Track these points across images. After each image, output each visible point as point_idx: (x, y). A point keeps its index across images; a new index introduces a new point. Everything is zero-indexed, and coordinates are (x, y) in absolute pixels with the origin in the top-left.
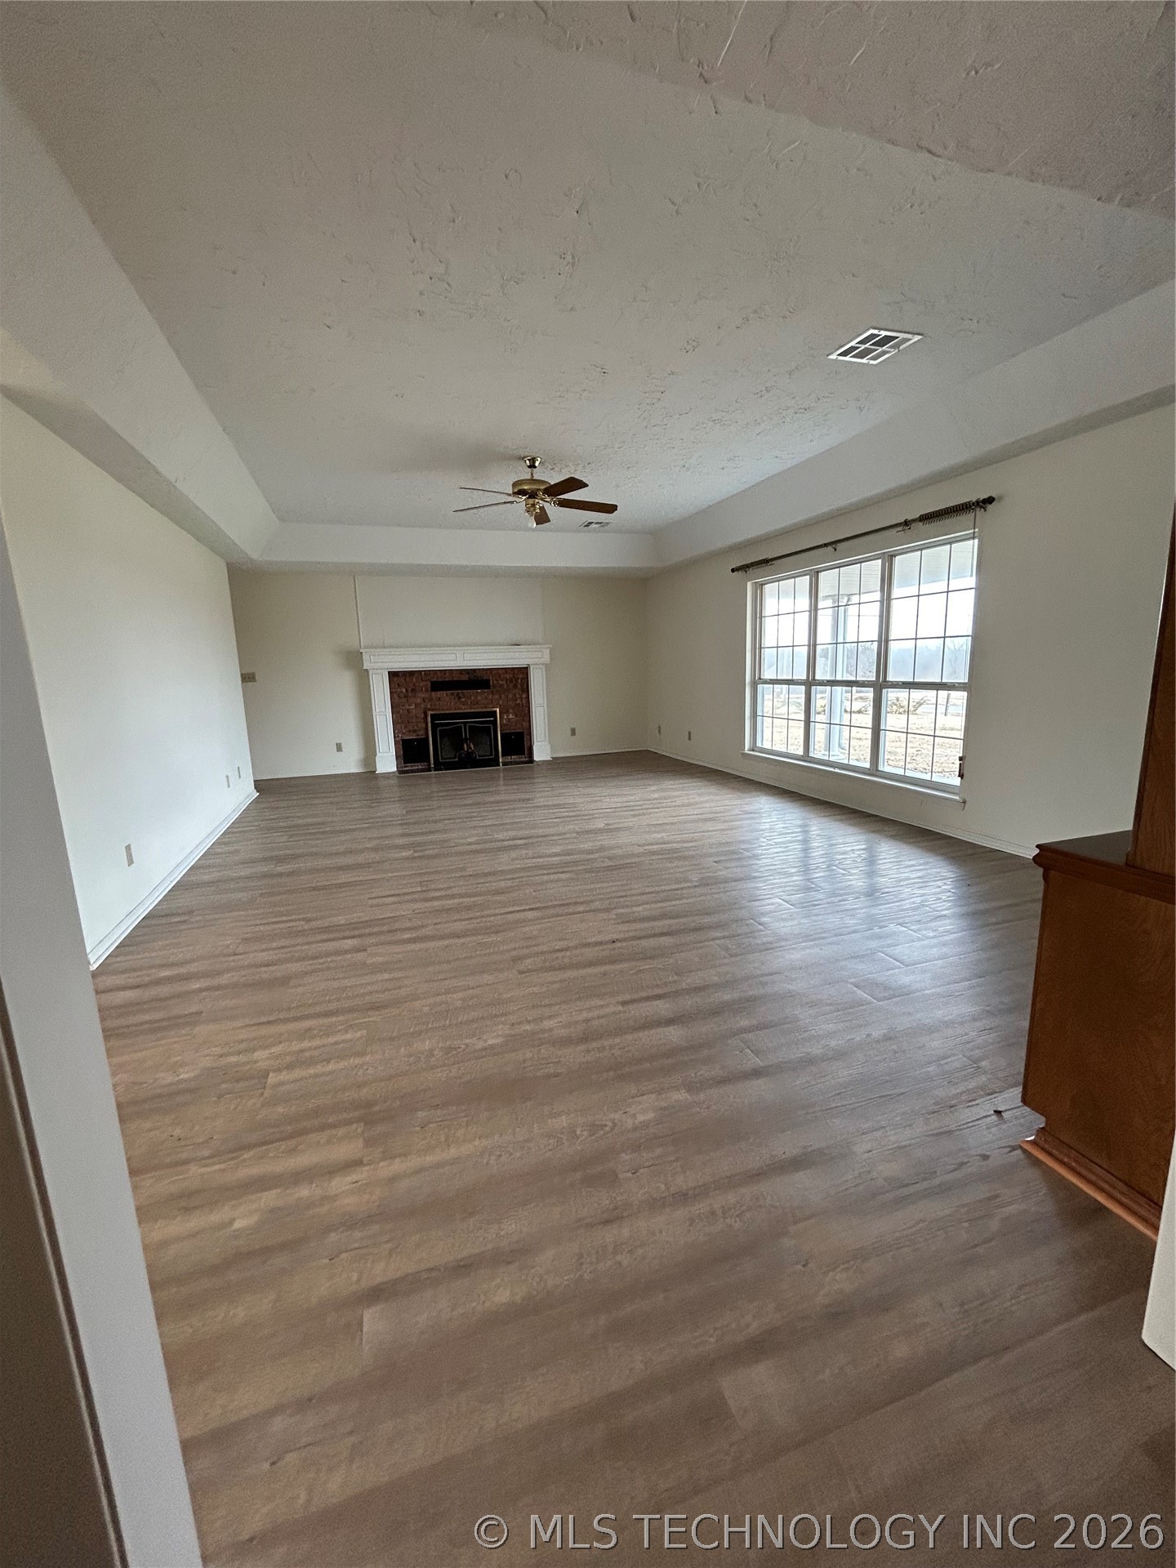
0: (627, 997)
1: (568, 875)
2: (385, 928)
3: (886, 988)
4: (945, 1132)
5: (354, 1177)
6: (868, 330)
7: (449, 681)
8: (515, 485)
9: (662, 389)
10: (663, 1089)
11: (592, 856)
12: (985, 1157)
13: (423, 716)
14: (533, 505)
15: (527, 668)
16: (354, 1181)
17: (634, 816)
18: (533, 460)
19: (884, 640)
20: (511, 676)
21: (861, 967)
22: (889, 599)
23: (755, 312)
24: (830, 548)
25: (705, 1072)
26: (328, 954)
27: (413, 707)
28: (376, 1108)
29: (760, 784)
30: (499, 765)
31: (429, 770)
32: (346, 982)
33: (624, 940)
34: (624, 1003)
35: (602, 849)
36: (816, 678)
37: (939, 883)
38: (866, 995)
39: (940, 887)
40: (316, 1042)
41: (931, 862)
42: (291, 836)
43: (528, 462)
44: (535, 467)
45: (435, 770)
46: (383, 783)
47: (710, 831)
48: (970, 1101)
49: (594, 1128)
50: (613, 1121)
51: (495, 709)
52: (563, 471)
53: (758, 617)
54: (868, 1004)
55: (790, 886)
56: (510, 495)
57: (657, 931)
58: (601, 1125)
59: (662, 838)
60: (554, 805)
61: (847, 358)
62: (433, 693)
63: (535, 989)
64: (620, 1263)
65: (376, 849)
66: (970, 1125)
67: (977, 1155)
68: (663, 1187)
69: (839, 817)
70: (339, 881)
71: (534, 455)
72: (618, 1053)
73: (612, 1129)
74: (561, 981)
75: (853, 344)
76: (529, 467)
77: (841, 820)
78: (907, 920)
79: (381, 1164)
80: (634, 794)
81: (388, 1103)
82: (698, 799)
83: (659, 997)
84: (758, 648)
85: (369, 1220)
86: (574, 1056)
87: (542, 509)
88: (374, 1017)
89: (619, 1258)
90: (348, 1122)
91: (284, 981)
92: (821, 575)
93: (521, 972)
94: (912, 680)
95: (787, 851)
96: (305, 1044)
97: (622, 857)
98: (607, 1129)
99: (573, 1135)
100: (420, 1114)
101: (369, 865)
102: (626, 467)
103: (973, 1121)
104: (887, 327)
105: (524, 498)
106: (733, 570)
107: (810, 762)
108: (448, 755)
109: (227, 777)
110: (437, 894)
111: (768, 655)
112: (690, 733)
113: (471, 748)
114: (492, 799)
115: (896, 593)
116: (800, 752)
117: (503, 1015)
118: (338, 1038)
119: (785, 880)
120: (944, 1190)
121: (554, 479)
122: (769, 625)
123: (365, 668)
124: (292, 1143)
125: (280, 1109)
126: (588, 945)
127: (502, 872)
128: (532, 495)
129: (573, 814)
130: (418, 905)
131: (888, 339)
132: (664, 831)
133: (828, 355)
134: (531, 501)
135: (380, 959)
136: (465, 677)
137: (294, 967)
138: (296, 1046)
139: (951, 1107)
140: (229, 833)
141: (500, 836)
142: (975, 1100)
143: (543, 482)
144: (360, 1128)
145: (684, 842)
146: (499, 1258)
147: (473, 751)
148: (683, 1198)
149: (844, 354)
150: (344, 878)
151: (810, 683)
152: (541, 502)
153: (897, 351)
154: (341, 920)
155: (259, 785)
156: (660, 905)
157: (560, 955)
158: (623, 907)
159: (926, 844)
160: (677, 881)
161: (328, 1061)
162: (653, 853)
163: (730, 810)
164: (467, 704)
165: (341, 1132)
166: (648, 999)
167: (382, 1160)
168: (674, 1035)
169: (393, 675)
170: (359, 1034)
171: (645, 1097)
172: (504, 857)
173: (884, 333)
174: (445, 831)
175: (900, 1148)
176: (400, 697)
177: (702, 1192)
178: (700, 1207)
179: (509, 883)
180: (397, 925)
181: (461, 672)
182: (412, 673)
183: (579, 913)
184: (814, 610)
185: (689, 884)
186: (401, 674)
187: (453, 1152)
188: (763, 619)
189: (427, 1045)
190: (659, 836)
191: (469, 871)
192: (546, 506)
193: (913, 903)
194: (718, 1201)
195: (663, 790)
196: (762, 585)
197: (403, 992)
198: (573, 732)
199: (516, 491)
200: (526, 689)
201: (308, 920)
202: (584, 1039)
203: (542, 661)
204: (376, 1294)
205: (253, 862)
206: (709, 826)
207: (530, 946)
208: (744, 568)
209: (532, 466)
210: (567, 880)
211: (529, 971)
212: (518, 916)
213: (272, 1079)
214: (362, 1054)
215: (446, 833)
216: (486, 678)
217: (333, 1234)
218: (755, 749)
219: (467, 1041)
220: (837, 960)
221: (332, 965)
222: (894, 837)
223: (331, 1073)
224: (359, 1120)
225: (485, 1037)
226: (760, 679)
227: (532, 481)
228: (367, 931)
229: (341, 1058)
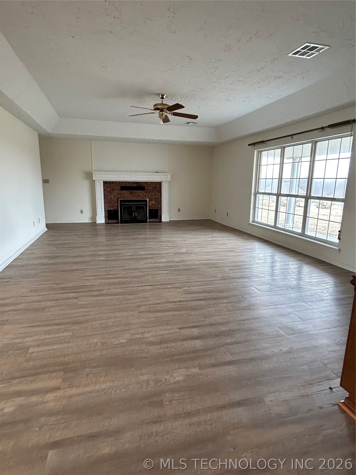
0: (181, 326)
1: (166, 272)
2: (88, 290)
3: (292, 329)
4: (306, 395)
5: (55, 395)
6: (305, 44)
7: (128, 186)
8: (155, 106)
9: (216, 67)
10: (189, 367)
11: (179, 264)
12: (321, 408)
13: (117, 200)
14: (162, 115)
15: (161, 182)
16: (56, 396)
17: (199, 248)
18: (163, 95)
19: (310, 179)
20: (154, 185)
21: (284, 320)
22: (314, 161)
23: (255, 35)
24: (290, 138)
25: (208, 361)
26: (63, 299)
27: (113, 196)
28: (70, 366)
29: (254, 236)
30: (147, 223)
31: (118, 223)
32: (68, 312)
33: (186, 301)
34: (180, 328)
35: (183, 261)
36: (281, 193)
37: (324, 285)
38: (283, 332)
39: (324, 287)
40: (52, 336)
41: (322, 275)
42: (57, 248)
43: (161, 96)
44: (164, 98)
45: (120, 223)
46: (98, 227)
47: (229, 256)
48: (319, 382)
49: (157, 382)
50: (165, 379)
51: (146, 199)
52: (176, 100)
53: (259, 165)
54: (283, 336)
55: (259, 282)
56: (152, 110)
57: (200, 298)
58: (160, 380)
59: (209, 258)
60: (167, 241)
61: (297, 56)
62: (121, 191)
63: (144, 320)
64: (156, 441)
65: (90, 255)
66: (318, 393)
67: (318, 407)
68: (181, 409)
69: (287, 253)
70: (73, 268)
71: (163, 93)
72: (173, 349)
73: (165, 382)
74: (155, 317)
75: (299, 49)
76: (161, 98)
77: (287, 255)
78: (307, 300)
79: (67, 390)
80: (200, 238)
81: (75, 364)
82: (227, 242)
83: (194, 327)
84: (258, 179)
85: (58, 413)
86: (155, 350)
87: (166, 116)
88: (76, 327)
89: (157, 438)
90: (58, 371)
91: (43, 309)
92: (286, 149)
93: (139, 312)
94: (321, 196)
95: (261, 267)
96: (47, 336)
97: (191, 265)
98: (163, 382)
99: (148, 383)
100: (87, 370)
101: (85, 262)
102: (203, 99)
103: (319, 391)
104: (314, 43)
105: (158, 111)
106: (249, 145)
107: (277, 229)
108: (126, 217)
109: (34, 222)
110: (111, 276)
111: (262, 182)
112: (228, 213)
113: (136, 215)
114: (141, 237)
115: (317, 157)
116: (273, 224)
117: (128, 330)
118: (61, 335)
119: (258, 279)
120: (301, 421)
121: (171, 103)
122: (263, 169)
123: (93, 179)
124: (33, 378)
125: (31, 363)
126: (170, 302)
127: (140, 269)
128: (162, 110)
129: (173, 245)
130: (103, 281)
131: (313, 48)
132: (211, 255)
133: (288, 54)
134: (161, 113)
135: (83, 303)
136: (135, 185)
137: (49, 304)
138: (43, 337)
139: (311, 384)
140: (32, 245)
141: (141, 253)
142: (321, 382)
143: (166, 105)
144: (62, 373)
145: (218, 260)
146: (108, 434)
147: (136, 217)
148: (189, 414)
149: (295, 54)
150: (75, 267)
151: (278, 195)
152: (165, 113)
153: (318, 53)
154: (71, 285)
155: (48, 226)
156: (203, 287)
157: (157, 306)
158: (187, 287)
159: (322, 267)
160: (212, 277)
161: (54, 344)
162: (204, 264)
163: (240, 248)
164: (135, 196)
165: (54, 374)
166: (190, 327)
167: (68, 388)
168: (198, 344)
169: (105, 183)
170: (68, 334)
171: (181, 370)
172: (142, 262)
173: (312, 45)
174: (120, 249)
175: (285, 401)
176: (107, 192)
177: (197, 412)
178: (195, 419)
179: (141, 274)
180: (92, 289)
181: (133, 183)
182: (113, 182)
183: (169, 288)
184: (282, 164)
185: (216, 279)
186: (108, 183)
187: (97, 387)
188: (261, 166)
189: (95, 340)
190: (208, 257)
191: (126, 267)
192: (168, 115)
193: (311, 293)
194: (203, 418)
195: (213, 237)
196: (261, 152)
197: (90, 317)
198: (179, 210)
199: (155, 108)
200: (160, 191)
201: (57, 284)
202: (161, 342)
203: (167, 180)
204: (55, 445)
205: (40, 258)
206: (230, 254)
207: (145, 301)
208: (254, 144)
209: (162, 98)
210: (166, 273)
211: (143, 312)
212: (142, 288)
213: (31, 350)
214: (69, 342)
215: (120, 251)
216: (144, 186)
217: (42, 418)
218: (254, 221)
219: (112, 340)
220: (274, 316)
221: (63, 304)
222: (309, 264)
223: (54, 349)
224: (61, 370)
225: (119, 339)
226: (258, 192)
227: (162, 104)
228: (80, 290)
229: (61, 343)
